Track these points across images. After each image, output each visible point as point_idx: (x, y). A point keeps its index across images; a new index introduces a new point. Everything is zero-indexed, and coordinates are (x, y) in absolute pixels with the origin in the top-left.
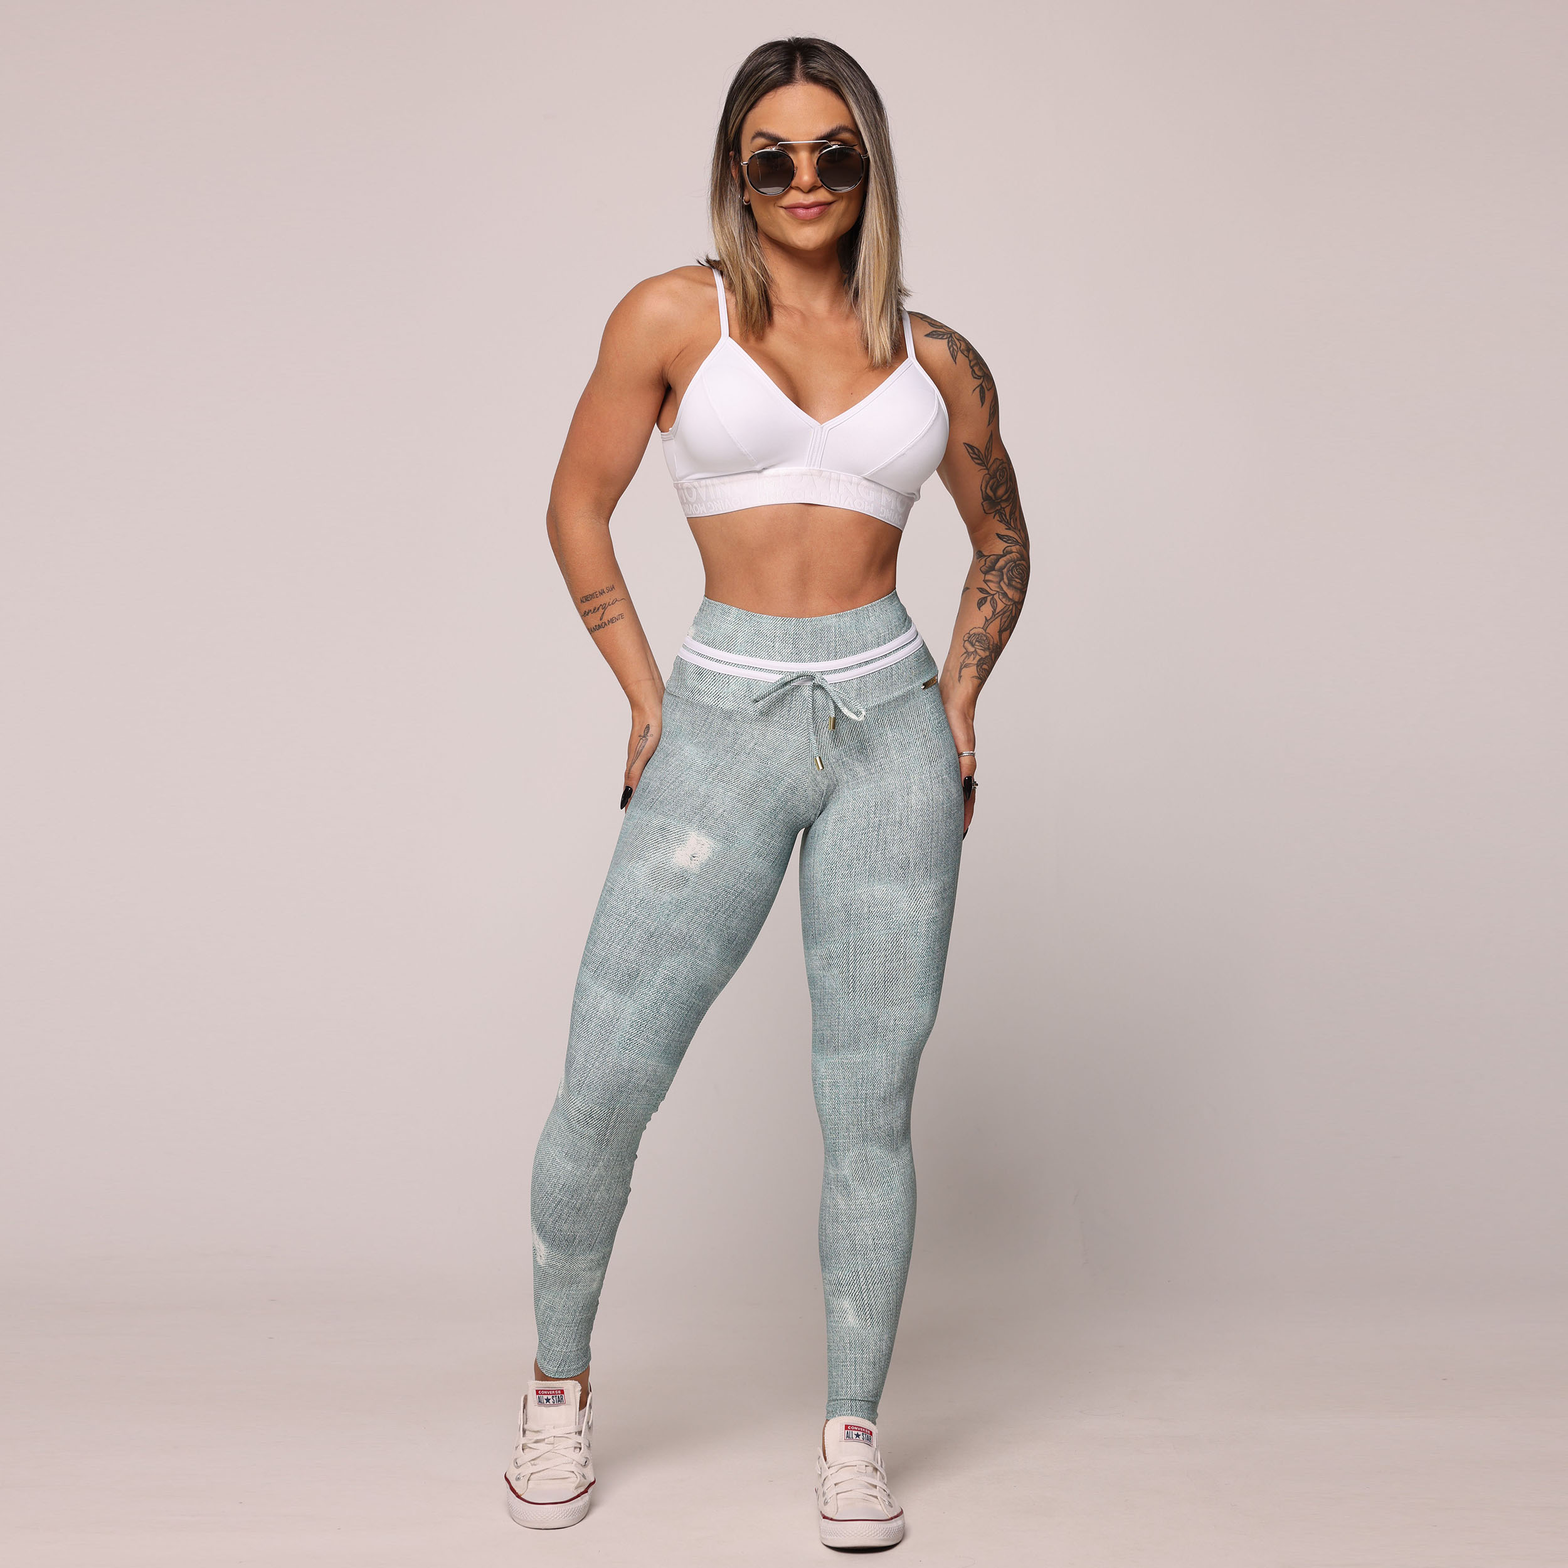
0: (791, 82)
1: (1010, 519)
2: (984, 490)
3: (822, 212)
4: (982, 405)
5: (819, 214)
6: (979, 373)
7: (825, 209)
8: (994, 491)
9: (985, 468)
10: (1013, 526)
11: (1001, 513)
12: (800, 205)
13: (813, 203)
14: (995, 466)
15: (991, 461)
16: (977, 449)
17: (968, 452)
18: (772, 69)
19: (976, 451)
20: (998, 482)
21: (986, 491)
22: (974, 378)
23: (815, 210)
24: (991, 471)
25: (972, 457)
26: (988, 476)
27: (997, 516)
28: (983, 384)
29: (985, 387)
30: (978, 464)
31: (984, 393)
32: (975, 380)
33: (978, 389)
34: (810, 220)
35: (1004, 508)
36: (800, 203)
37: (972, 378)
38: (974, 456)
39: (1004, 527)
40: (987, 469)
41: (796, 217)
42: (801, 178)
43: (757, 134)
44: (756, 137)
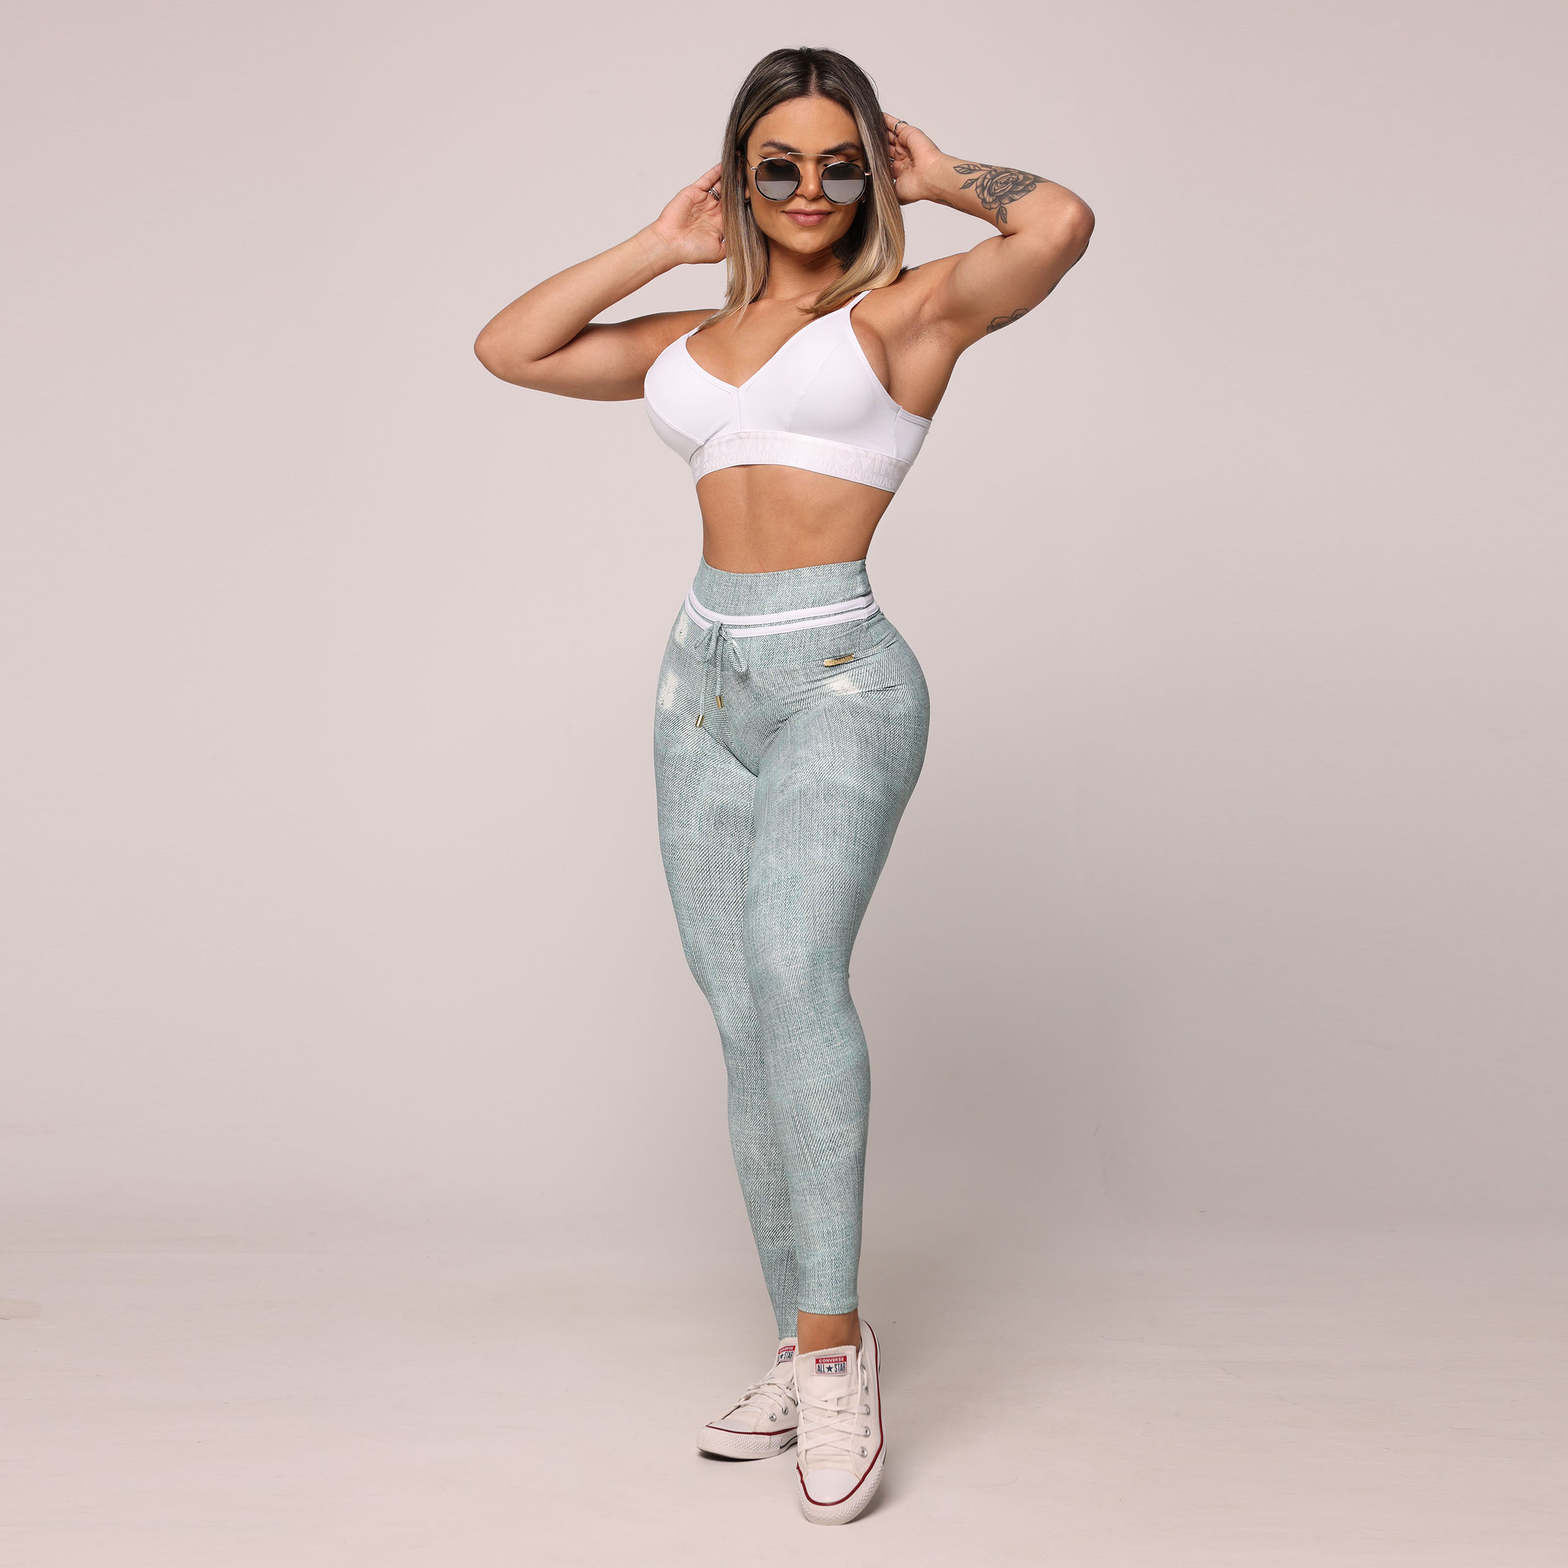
0: (804, 94)
3: (821, 221)
5: (818, 222)
7: (824, 218)
12: (802, 211)
13: (814, 211)
18: (787, 79)
23: (815, 218)
34: (809, 227)
36: (802, 210)
41: (797, 222)
42: (807, 187)
43: (764, 142)
44: (765, 145)
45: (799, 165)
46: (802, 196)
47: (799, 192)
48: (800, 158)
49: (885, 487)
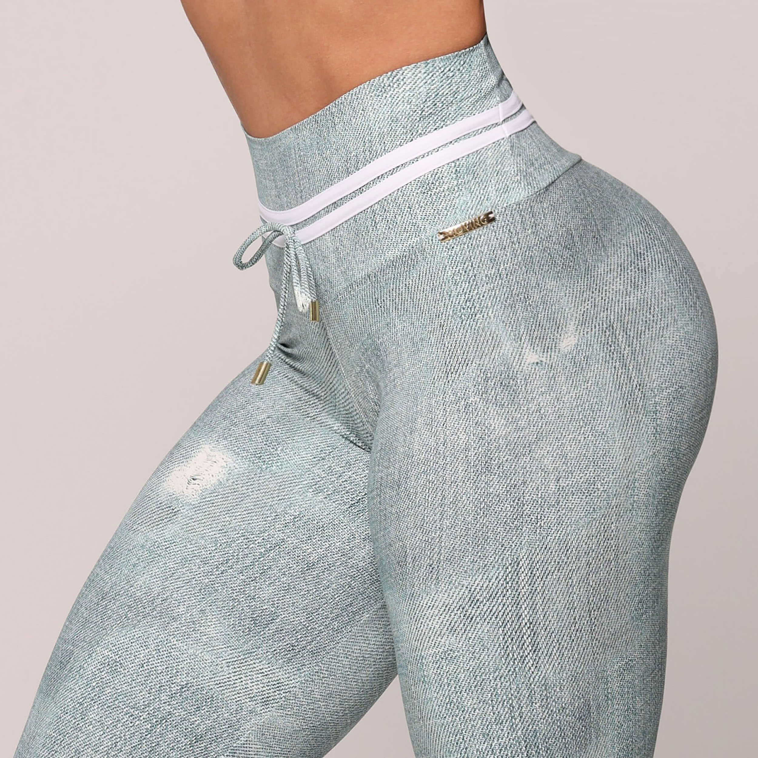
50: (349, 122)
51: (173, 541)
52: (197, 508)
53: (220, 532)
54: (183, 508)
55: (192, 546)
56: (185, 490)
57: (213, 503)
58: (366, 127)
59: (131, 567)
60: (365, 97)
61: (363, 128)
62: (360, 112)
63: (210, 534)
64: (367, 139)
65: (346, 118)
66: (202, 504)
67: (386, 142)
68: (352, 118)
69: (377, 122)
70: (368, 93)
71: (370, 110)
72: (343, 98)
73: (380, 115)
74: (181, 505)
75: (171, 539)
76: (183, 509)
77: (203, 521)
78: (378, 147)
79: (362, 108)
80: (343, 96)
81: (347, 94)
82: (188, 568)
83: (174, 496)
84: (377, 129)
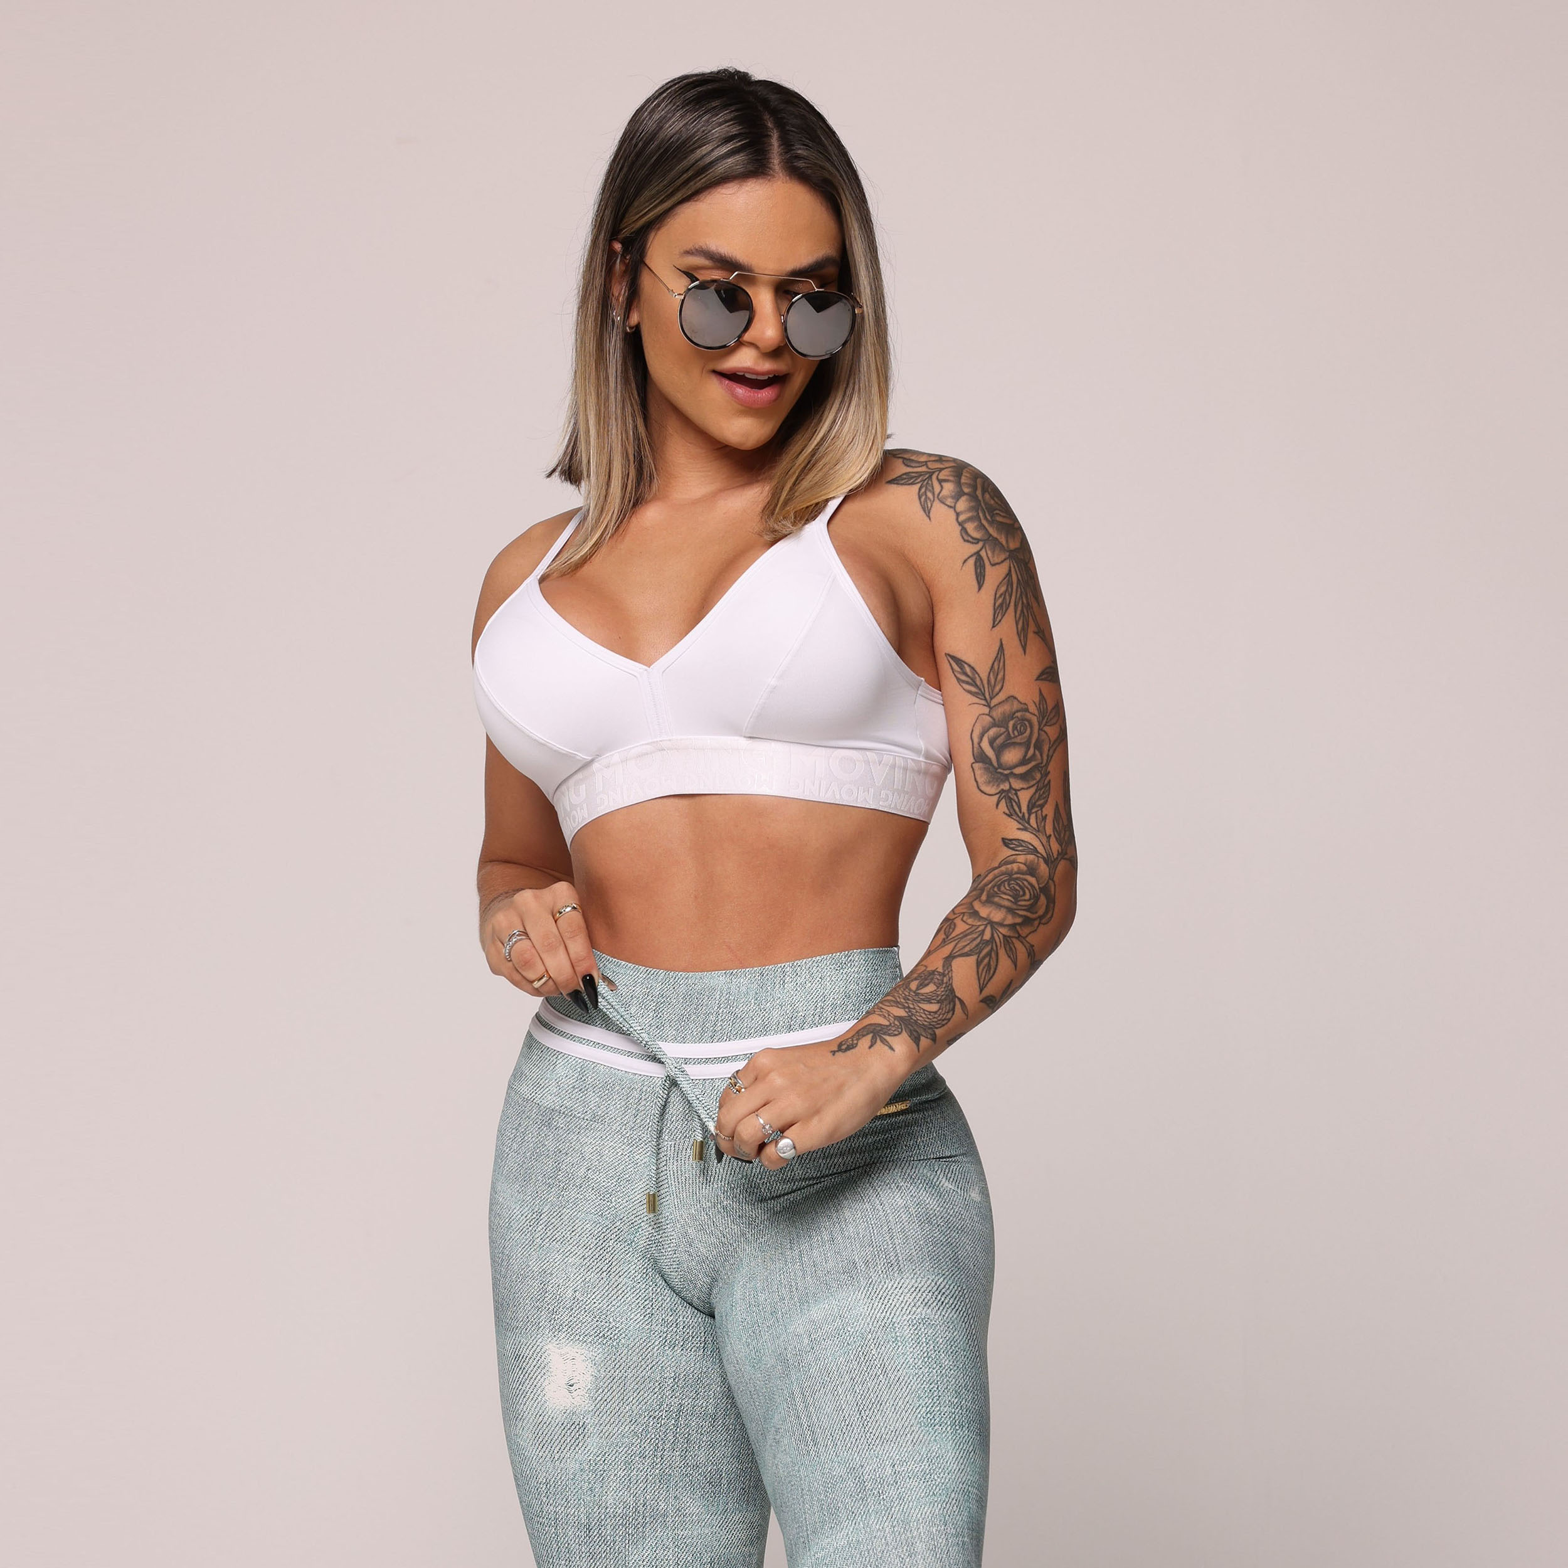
0: (760, 176)
1: (1030, 815)
2: (976, 740)
4: (979, 589)
6: (976, 535)
8: (999, 752)
9: (984, 702)
10: (1035, 826)
11: (1010, 799)
14: (1006, 708)
15: (1001, 697)
16: (969, 666)
17: (952, 669)
18: (728, 147)
19: (968, 669)
20: (1009, 737)
21: (979, 744)
22: (965, 541)
24: (998, 713)
25: (958, 679)
26: (988, 719)
27: (1003, 803)
28: (983, 553)
29: (985, 558)
30: (970, 692)
31: (983, 567)
32: (967, 544)
33: (972, 561)
35: (1015, 790)
37: (962, 540)
38: (963, 678)
39: (1015, 825)
40: (989, 706)
43: (689, 246)
44: (688, 253)
45: (750, 291)
46: (752, 344)
47: (747, 337)
48: (751, 279)
49: (913, 813)
50: (803, 985)
51: (603, 1453)
52: (596, 1411)
53: (632, 1423)
54: (585, 1418)
55: (622, 1449)
56: (573, 1401)
57: (606, 1400)
58: (821, 994)
59: (589, 1493)
60: (825, 968)
61: (817, 994)
62: (818, 979)
63: (626, 1430)
64: (819, 1004)
65: (800, 980)
66: (598, 1406)
67: (837, 1013)
68: (807, 982)
69: (832, 993)
70: (828, 964)
71: (827, 980)
72: (804, 962)
73: (837, 987)
74: (582, 1417)
75: (600, 1452)
76: (587, 1420)
77: (612, 1422)
78: (828, 1014)
79: (820, 976)
80: (805, 960)
81: (810, 959)
82: (636, 1469)
83: (568, 1412)
84: (831, 999)
